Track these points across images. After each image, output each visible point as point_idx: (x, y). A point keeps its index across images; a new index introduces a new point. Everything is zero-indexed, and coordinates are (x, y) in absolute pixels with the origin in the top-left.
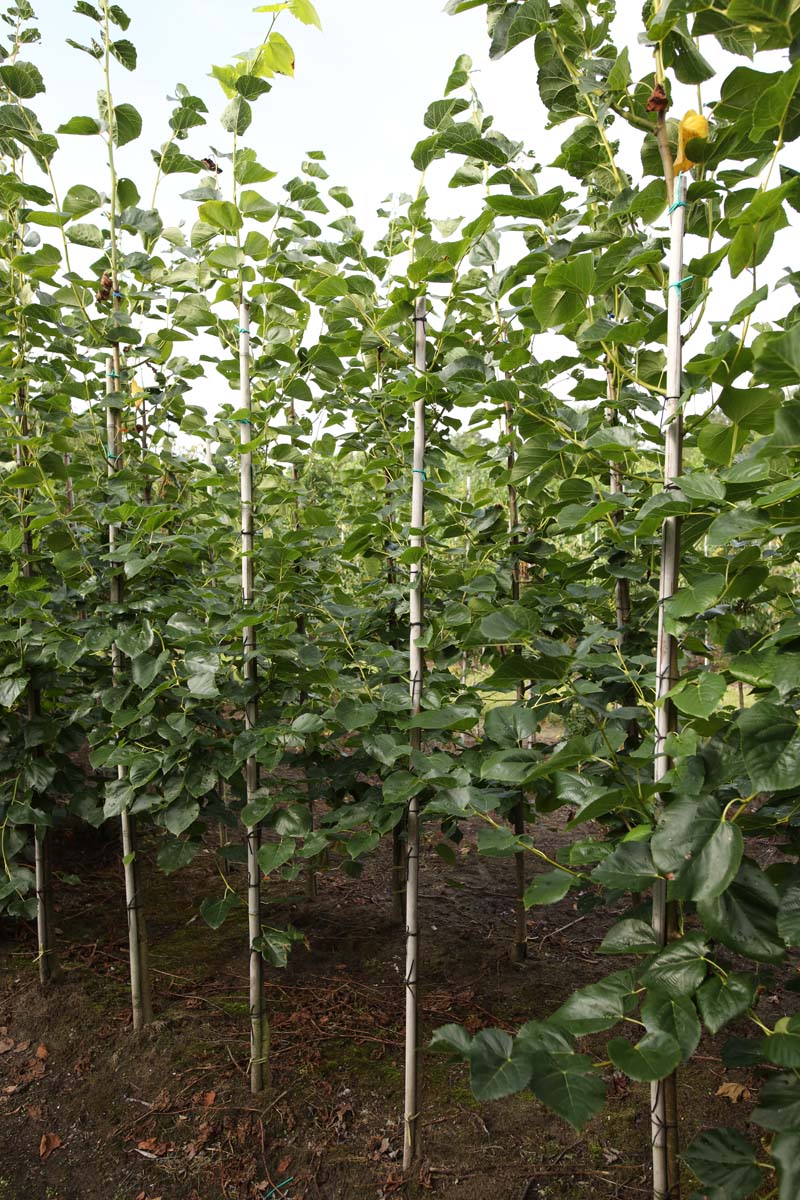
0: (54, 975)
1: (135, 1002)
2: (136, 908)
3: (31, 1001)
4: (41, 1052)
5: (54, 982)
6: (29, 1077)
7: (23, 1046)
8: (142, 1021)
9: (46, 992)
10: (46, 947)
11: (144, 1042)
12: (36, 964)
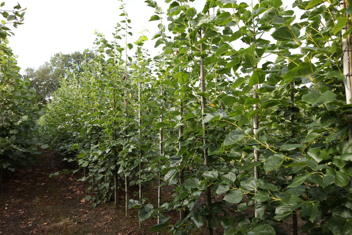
0: (118, 207)
1: (126, 211)
2: (127, 193)
3: (113, 211)
4: (111, 218)
5: (118, 208)
6: (108, 222)
7: (109, 217)
8: (127, 215)
9: (115, 210)
10: (116, 201)
11: (127, 219)
12: (114, 204)
